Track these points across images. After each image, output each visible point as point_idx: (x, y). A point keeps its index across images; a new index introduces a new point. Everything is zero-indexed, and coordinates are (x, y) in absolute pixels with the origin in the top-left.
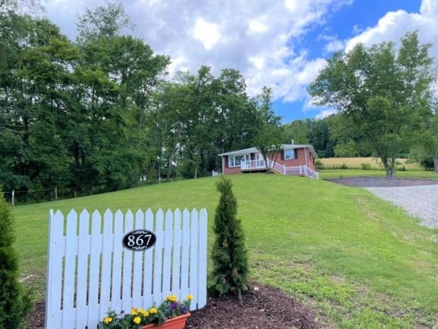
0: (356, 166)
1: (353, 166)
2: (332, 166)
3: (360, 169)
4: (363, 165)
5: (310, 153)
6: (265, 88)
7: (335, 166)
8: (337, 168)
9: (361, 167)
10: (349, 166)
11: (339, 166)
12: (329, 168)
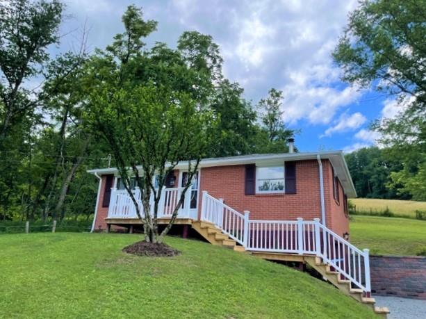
0: (407, 214)
1: (401, 213)
2: (368, 211)
3: (413, 218)
4: (417, 212)
5: (336, 180)
6: (273, 90)
7: (374, 211)
8: (376, 214)
9: (414, 214)
10: (395, 213)
11: (379, 211)
12: (365, 214)
